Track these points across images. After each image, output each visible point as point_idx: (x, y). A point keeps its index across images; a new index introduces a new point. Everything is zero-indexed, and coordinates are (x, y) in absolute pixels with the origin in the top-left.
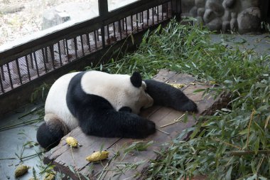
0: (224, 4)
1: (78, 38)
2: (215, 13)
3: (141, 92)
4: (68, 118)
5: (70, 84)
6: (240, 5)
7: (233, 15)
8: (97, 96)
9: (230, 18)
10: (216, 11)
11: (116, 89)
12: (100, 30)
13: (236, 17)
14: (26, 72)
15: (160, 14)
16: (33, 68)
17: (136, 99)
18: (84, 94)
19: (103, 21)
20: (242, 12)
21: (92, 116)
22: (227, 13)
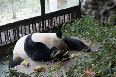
0: (101, 13)
1: (31, 25)
2: (97, 17)
3: (62, 41)
4: (25, 56)
5: (26, 39)
6: (109, 13)
7: (105, 18)
8: (39, 43)
9: (104, 20)
10: (97, 16)
11: (49, 39)
12: (41, 22)
13: (107, 19)
14: (5, 41)
15: (71, 19)
16: (8, 39)
17: (59, 44)
18: (33, 42)
19: (43, 18)
20: (110, 17)
21: (37, 51)
22: (102, 17)
